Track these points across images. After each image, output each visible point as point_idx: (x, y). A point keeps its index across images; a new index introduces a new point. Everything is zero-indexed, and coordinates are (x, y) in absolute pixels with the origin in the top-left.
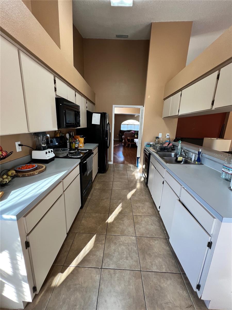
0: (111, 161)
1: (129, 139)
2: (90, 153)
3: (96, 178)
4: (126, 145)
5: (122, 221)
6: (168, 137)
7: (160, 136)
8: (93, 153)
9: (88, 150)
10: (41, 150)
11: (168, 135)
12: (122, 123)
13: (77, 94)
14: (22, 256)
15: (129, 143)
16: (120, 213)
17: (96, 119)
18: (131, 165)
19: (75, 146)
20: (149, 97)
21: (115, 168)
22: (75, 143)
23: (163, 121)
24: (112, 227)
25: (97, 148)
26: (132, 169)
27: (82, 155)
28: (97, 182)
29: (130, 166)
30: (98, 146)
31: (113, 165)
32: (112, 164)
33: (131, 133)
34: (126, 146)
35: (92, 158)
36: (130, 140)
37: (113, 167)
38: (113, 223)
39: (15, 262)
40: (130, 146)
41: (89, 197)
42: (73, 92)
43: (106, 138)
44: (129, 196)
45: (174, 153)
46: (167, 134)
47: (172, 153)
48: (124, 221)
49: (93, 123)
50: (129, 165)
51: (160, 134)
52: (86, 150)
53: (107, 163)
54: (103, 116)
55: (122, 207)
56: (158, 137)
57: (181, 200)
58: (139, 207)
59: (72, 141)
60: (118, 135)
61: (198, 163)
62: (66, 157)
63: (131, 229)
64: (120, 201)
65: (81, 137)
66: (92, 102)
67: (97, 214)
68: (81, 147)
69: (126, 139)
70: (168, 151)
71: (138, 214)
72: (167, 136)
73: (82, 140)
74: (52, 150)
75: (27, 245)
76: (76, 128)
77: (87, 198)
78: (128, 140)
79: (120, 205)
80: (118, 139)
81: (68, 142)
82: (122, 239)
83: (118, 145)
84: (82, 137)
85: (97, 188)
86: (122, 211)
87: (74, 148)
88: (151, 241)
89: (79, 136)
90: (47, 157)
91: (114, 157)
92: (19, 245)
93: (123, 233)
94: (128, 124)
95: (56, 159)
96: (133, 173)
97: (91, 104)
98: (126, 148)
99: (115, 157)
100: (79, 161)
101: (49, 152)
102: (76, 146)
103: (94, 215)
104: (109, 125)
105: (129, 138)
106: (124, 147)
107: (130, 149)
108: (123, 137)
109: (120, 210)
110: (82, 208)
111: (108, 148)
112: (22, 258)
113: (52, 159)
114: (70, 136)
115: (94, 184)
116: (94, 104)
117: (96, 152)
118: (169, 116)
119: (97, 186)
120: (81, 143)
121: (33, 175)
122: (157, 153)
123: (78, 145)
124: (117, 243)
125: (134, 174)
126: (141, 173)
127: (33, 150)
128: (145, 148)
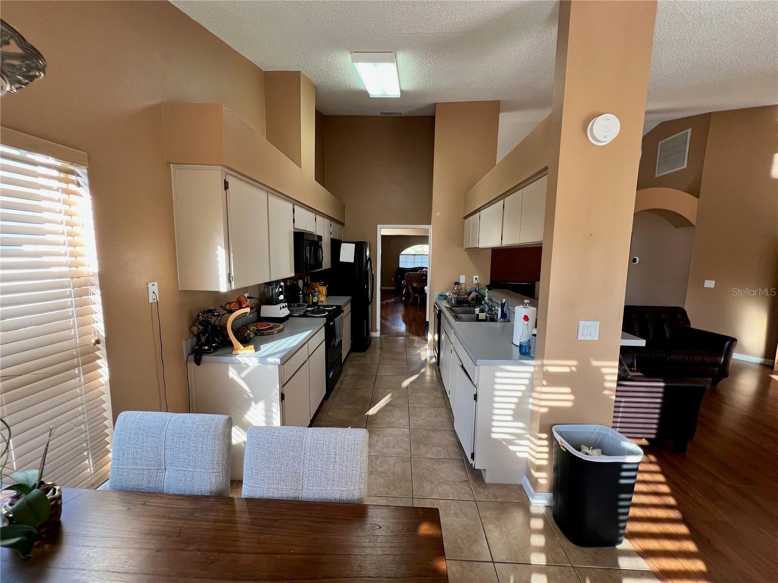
0: (376, 331)
1: (416, 287)
2: (339, 310)
3: (347, 360)
4: (409, 300)
5: (391, 413)
6: (475, 282)
7: (462, 279)
8: (343, 311)
9: (335, 306)
10: (273, 304)
11: (476, 279)
12: (402, 253)
13: (317, 217)
14: (278, 407)
15: (416, 295)
16: (388, 405)
17: (347, 254)
18: (416, 338)
19: (312, 301)
20: (438, 214)
21: (384, 344)
22: (313, 296)
23: (465, 253)
24: (374, 420)
25: (350, 303)
26: (416, 345)
27: (327, 313)
28: (349, 365)
29: (414, 340)
30: (351, 301)
31: (381, 339)
32: (379, 336)
33: (419, 275)
34: (410, 302)
35: (342, 318)
36: (418, 288)
37: (381, 342)
38: (375, 415)
39: (270, 414)
40: (419, 301)
41: (337, 386)
42: (312, 215)
43: (366, 286)
44: (406, 383)
45: (478, 309)
46: (475, 277)
47: (476, 309)
48: (393, 413)
49: (341, 260)
50: (411, 338)
51: (461, 276)
52: (332, 306)
53: (368, 334)
54: (360, 248)
55: (392, 397)
56: (458, 281)
57: (464, 365)
58: (421, 397)
59: (308, 292)
60: (393, 279)
61: (503, 319)
62: (305, 315)
63: (404, 422)
64: (389, 390)
65: (321, 286)
66: (339, 221)
67: (351, 406)
68: (322, 302)
69: (410, 287)
70: (469, 306)
71: (417, 406)
72: (474, 279)
73: (324, 290)
74: (286, 304)
75: (282, 397)
76: (315, 271)
77: (334, 387)
78: (414, 288)
79: (389, 396)
80: (395, 288)
81: (301, 294)
82: (389, 431)
83: (393, 300)
84: (323, 285)
85: (351, 373)
86: (390, 402)
87: (311, 304)
88: (431, 433)
89: (318, 283)
90: (281, 313)
91: (382, 324)
92: (276, 394)
93: (390, 425)
94: (415, 255)
95: (290, 318)
96: (419, 351)
97: (338, 226)
98: (410, 307)
99: (385, 323)
100: (324, 320)
101: (283, 307)
102: (314, 301)
103: (347, 407)
104: (371, 261)
105: (415, 285)
106: (406, 304)
107: (418, 308)
108: (403, 283)
109: (388, 401)
110: (326, 398)
111: (369, 303)
112: (278, 410)
113: (286, 318)
114: (305, 284)
115: (345, 367)
116: (343, 224)
117: (347, 309)
118: (470, 247)
119: (349, 371)
120: (321, 295)
121: (272, 333)
122: (450, 309)
123: (318, 298)
124: (381, 434)
125: (420, 353)
126: (431, 350)
127: (262, 305)
128: (436, 303)
